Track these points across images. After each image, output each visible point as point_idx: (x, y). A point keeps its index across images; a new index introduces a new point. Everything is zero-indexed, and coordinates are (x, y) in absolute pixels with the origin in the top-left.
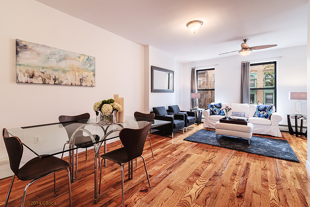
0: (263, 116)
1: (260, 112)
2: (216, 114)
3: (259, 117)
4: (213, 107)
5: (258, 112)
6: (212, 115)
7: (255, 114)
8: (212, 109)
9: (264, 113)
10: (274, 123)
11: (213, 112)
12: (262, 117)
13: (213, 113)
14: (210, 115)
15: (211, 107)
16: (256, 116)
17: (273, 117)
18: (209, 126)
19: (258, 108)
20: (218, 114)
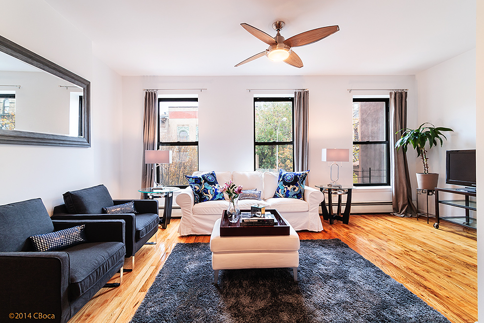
0: (294, 195)
1: (287, 186)
2: (208, 198)
3: (287, 196)
4: (201, 184)
5: (284, 188)
6: (200, 202)
7: (278, 192)
8: (198, 188)
9: (294, 189)
10: (312, 206)
11: (201, 195)
12: (293, 197)
13: (200, 197)
14: (195, 203)
15: (195, 183)
16: (281, 195)
17: (311, 195)
18: (193, 231)
19: (283, 179)
20: (211, 197)
